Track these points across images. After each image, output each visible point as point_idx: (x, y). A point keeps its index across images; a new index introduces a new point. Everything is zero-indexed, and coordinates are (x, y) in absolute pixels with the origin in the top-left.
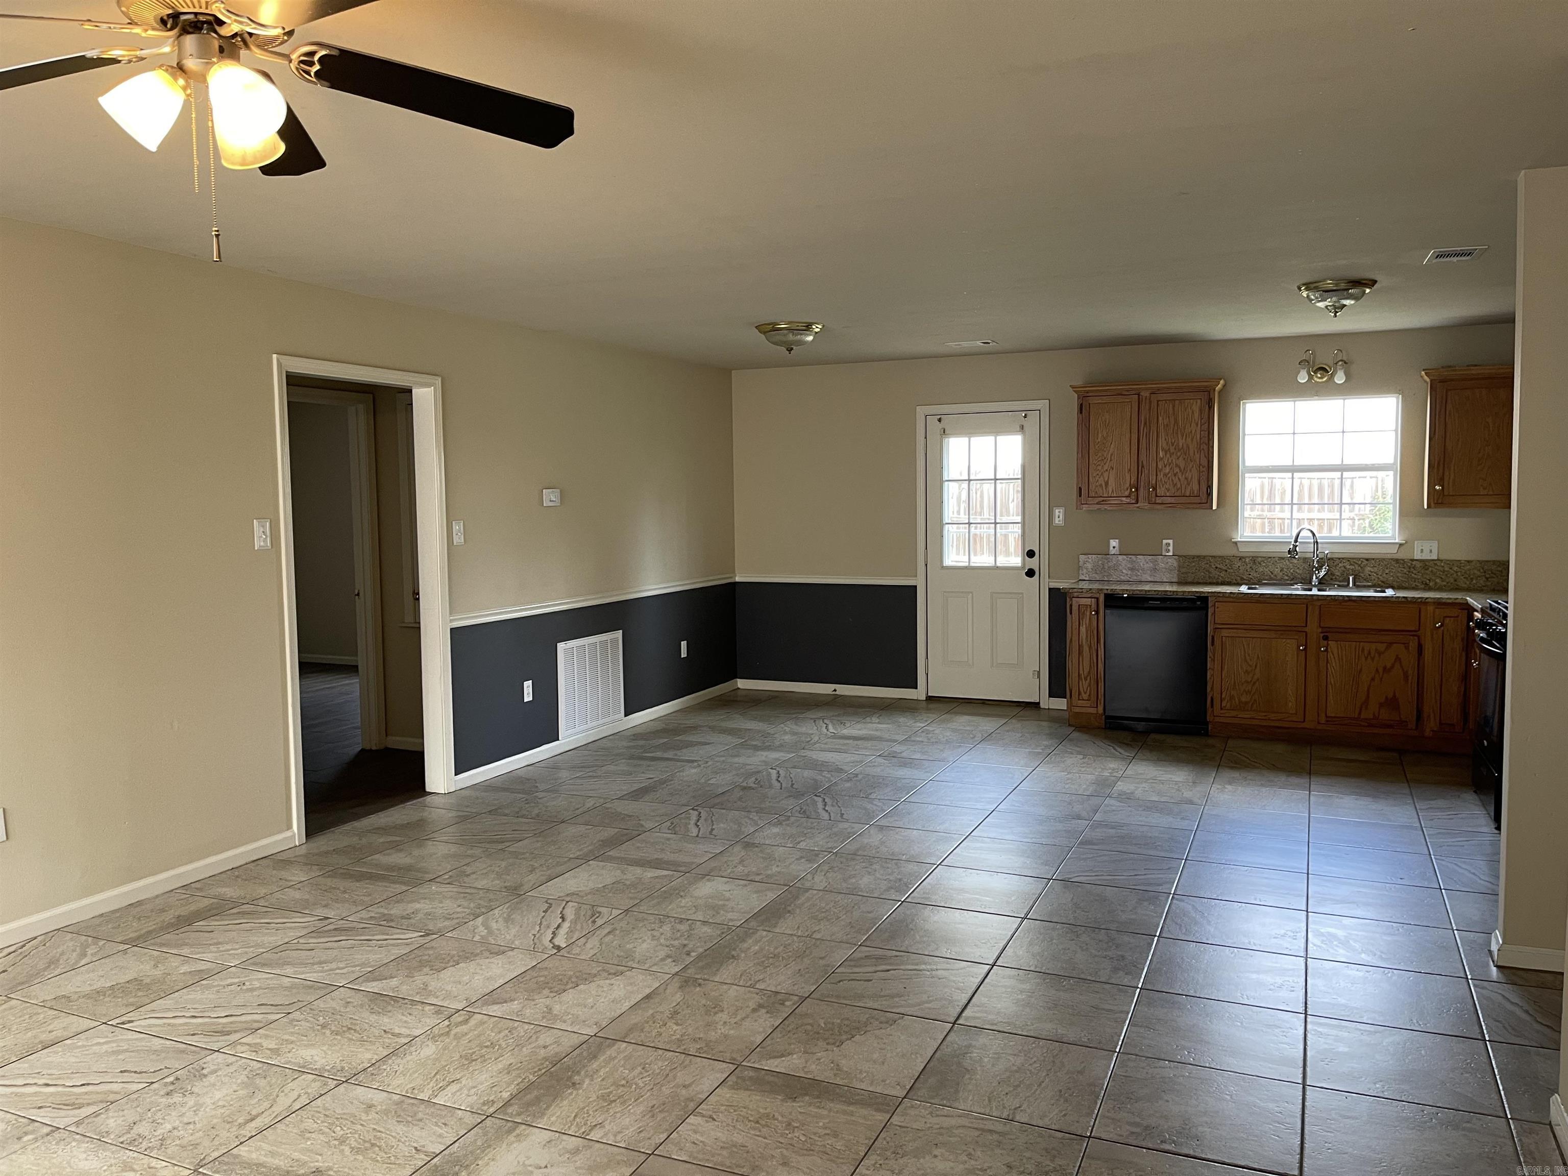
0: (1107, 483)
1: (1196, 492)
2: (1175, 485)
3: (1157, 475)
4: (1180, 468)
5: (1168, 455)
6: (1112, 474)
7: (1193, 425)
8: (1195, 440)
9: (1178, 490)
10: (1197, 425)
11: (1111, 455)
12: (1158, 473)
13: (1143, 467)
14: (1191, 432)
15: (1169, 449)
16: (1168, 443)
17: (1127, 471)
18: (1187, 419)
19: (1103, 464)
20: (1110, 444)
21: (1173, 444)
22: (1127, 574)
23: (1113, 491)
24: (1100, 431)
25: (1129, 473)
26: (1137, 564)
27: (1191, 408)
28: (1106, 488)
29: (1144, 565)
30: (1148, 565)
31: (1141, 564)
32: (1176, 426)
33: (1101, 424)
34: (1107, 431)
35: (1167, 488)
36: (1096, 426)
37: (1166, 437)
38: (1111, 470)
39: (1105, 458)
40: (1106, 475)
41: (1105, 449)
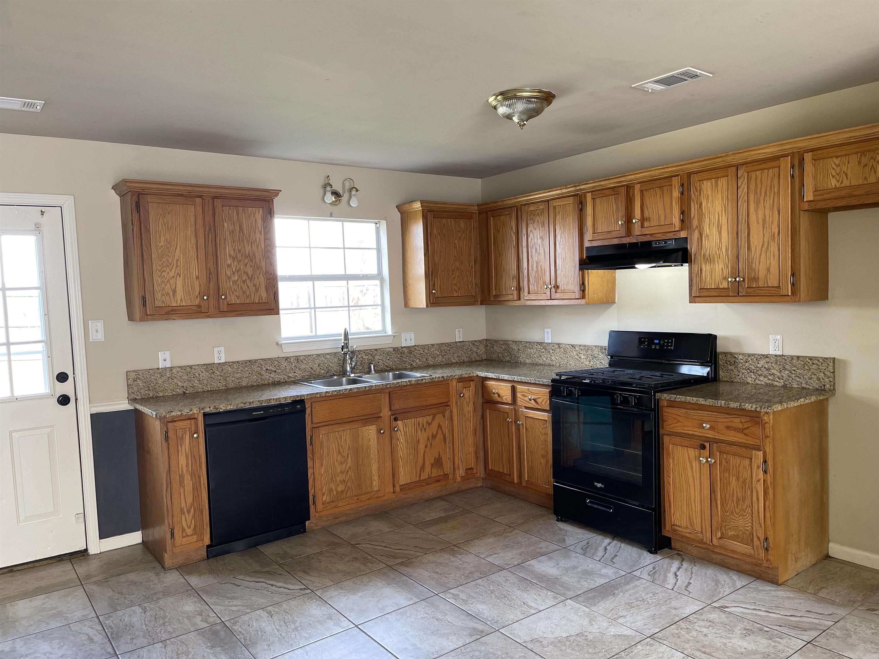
0: (174, 292)
1: (264, 299)
2: (244, 292)
3: (226, 283)
4: (247, 275)
5: (236, 262)
6: (179, 282)
7: (257, 233)
8: (259, 248)
9: (247, 297)
10: (261, 233)
11: (177, 260)
12: (228, 280)
13: (211, 274)
14: (256, 239)
15: (237, 256)
16: (234, 250)
17: (195, 278)
18: (251, 227)
19: (168, 270)
20: (175, 249)
21: (240, 251)
22: (183, 387)
23: (181, 300)
24: (162, 234)
25: (198, 280)
26: (193, 375)
27: (254, 217)
28: (174, 297)
29: (199, 375)
30: (204, 375)
31: (197, 374)
32: (241, 233)
33: (162, 226)
34: (171, 233)
35: (237, 296)
36: (157, 229)
37: (233, 244)
38: (178, 276)
39: (170, 264)
40: (172, 281)
41: (170, 254)
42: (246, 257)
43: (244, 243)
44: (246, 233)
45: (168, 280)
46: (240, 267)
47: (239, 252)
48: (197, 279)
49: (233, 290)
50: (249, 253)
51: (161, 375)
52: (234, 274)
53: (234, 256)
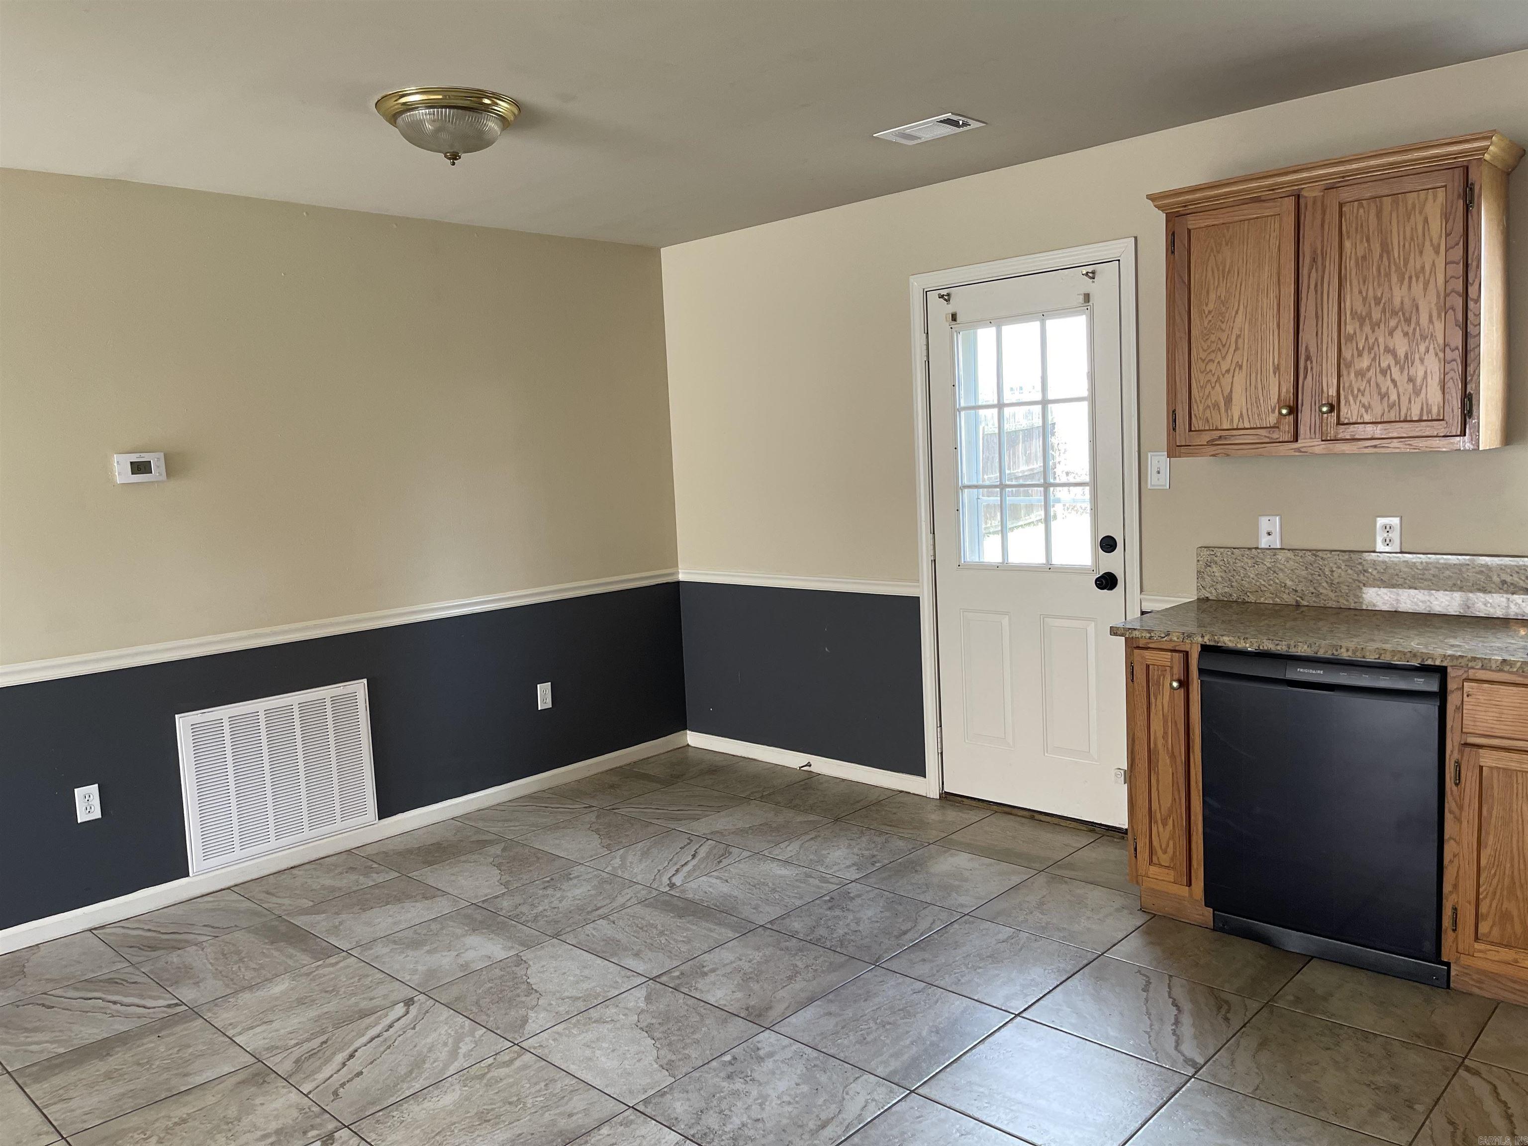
0: (1229, 400)
1: (1435, 410)
2: (1383, 396)
3: (1339, 376)
4: (1395, 355)
5: (1367, 329)
6: (1240, 379)
7: (1428, 250)
8: (1432, 285)
9: (1391, 407)
10: (1437, 252)
11: (1238, 337)
12: (1344, 372)
13: (1308, 358)
14: (1423, 268)
15: (1369, 315)
16: (1365, 299)
17: (1271, 371)
18: (1412, 239)
19: (1219, 358)
20: (1234, 313)
21: (1378, 301)
22: (1296, 591)
23: (1241, 415)
24: (1212, 287)
25: (1277, 374)
26: (1318, 570)
27: (1421, 213)
28: (1226, 411)
29: (1332, 571)
30: (1343, 574)
31: (1326, 569)
32: (1385, 259)
33: (1213, 272)
34: (1228, 284)
35: (1364, 406)
36: (1204, 278)
37: (1361, 286)
38: (1237, 369)
39: (1224, 346)
40: (1226, 381)
41: (1223, 326)
42: (1394, 313)
43: (1390, 281)
44: (1396, 255)
45: (1218, 377)
46: (1376, 339)
47: (1376, 304)
48: (1275, 373)
49: (1356, 392)
50: (1402, 303)
51: (1254, 561)
52: (1360, 355)
53: (1364, 314)
